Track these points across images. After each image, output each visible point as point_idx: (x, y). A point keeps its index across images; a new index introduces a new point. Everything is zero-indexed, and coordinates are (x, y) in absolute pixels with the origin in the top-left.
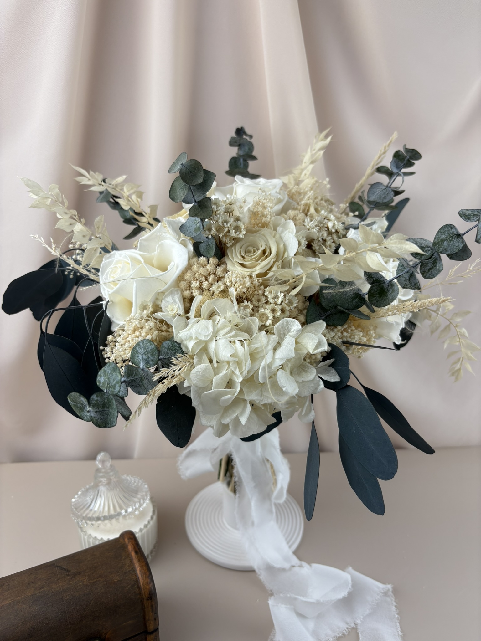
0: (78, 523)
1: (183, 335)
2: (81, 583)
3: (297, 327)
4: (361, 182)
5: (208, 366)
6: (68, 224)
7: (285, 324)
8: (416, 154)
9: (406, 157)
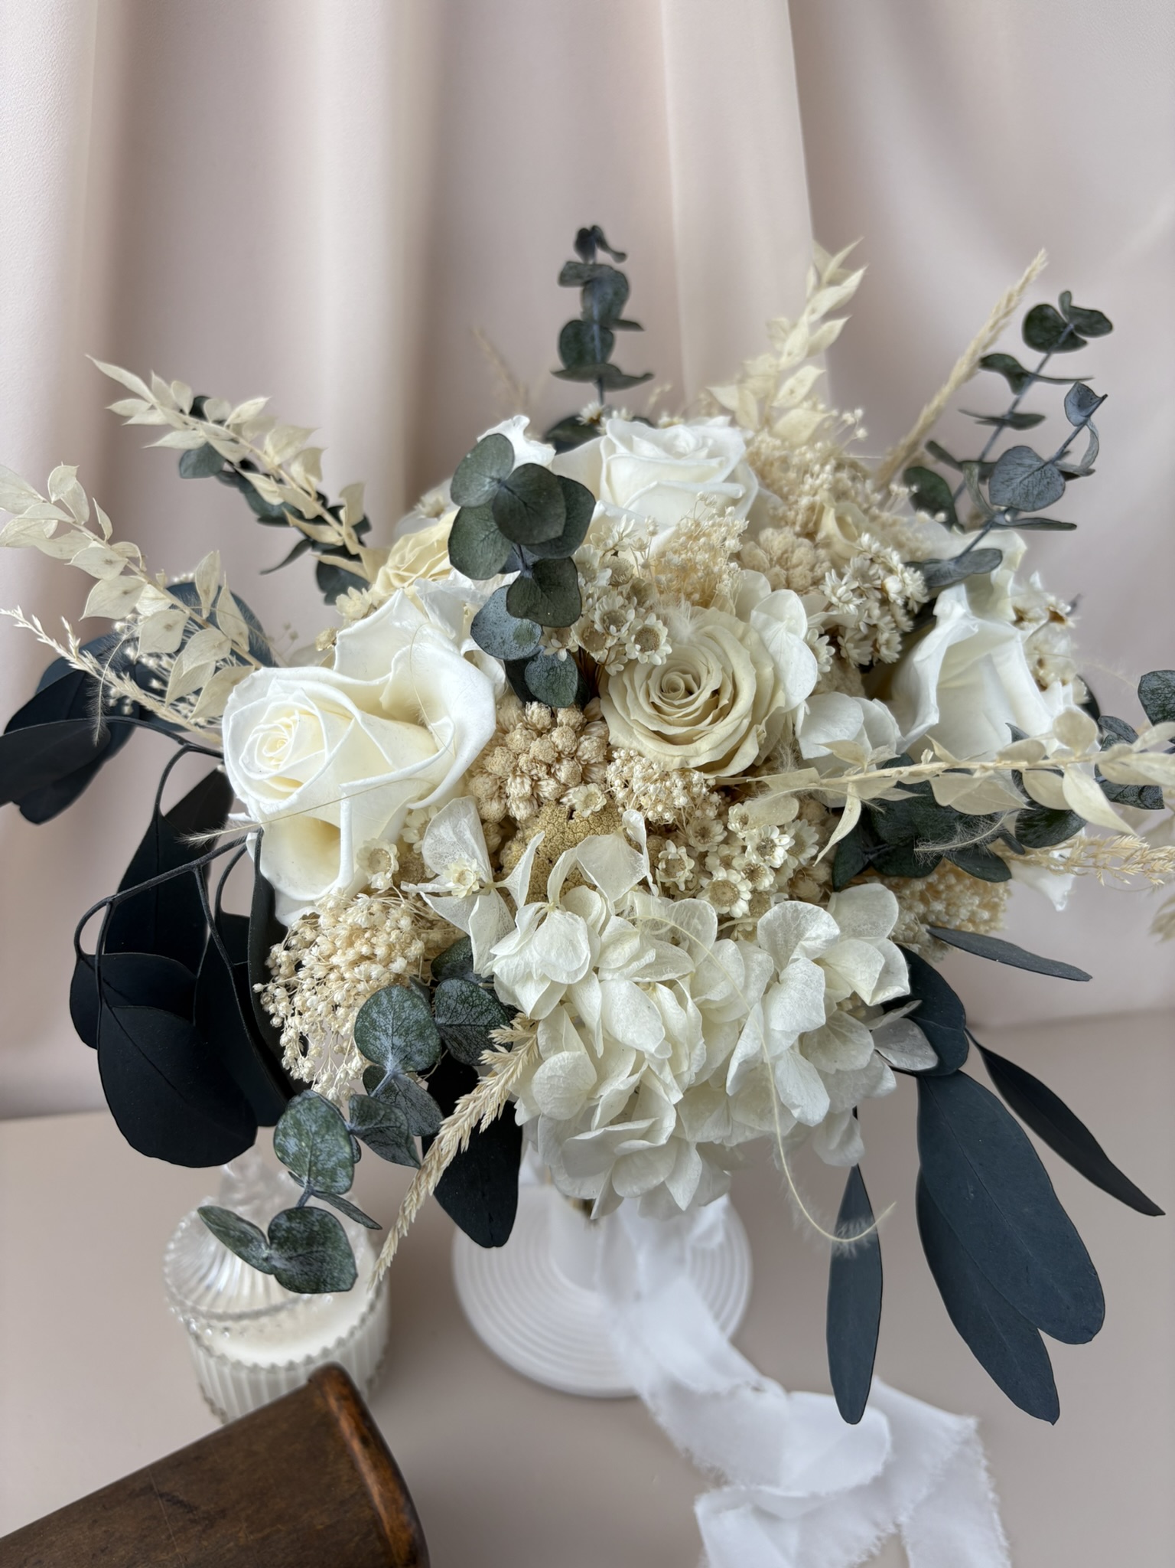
0: (188, 1324)
1: (505, 970)
2: (232, 1544)
3: (825, 927)
4: (937, 401)
5: (580, 1057)
6: (117, 593)
7: (789, 915)
8: (1098, 322)
9: (1065, 325)
